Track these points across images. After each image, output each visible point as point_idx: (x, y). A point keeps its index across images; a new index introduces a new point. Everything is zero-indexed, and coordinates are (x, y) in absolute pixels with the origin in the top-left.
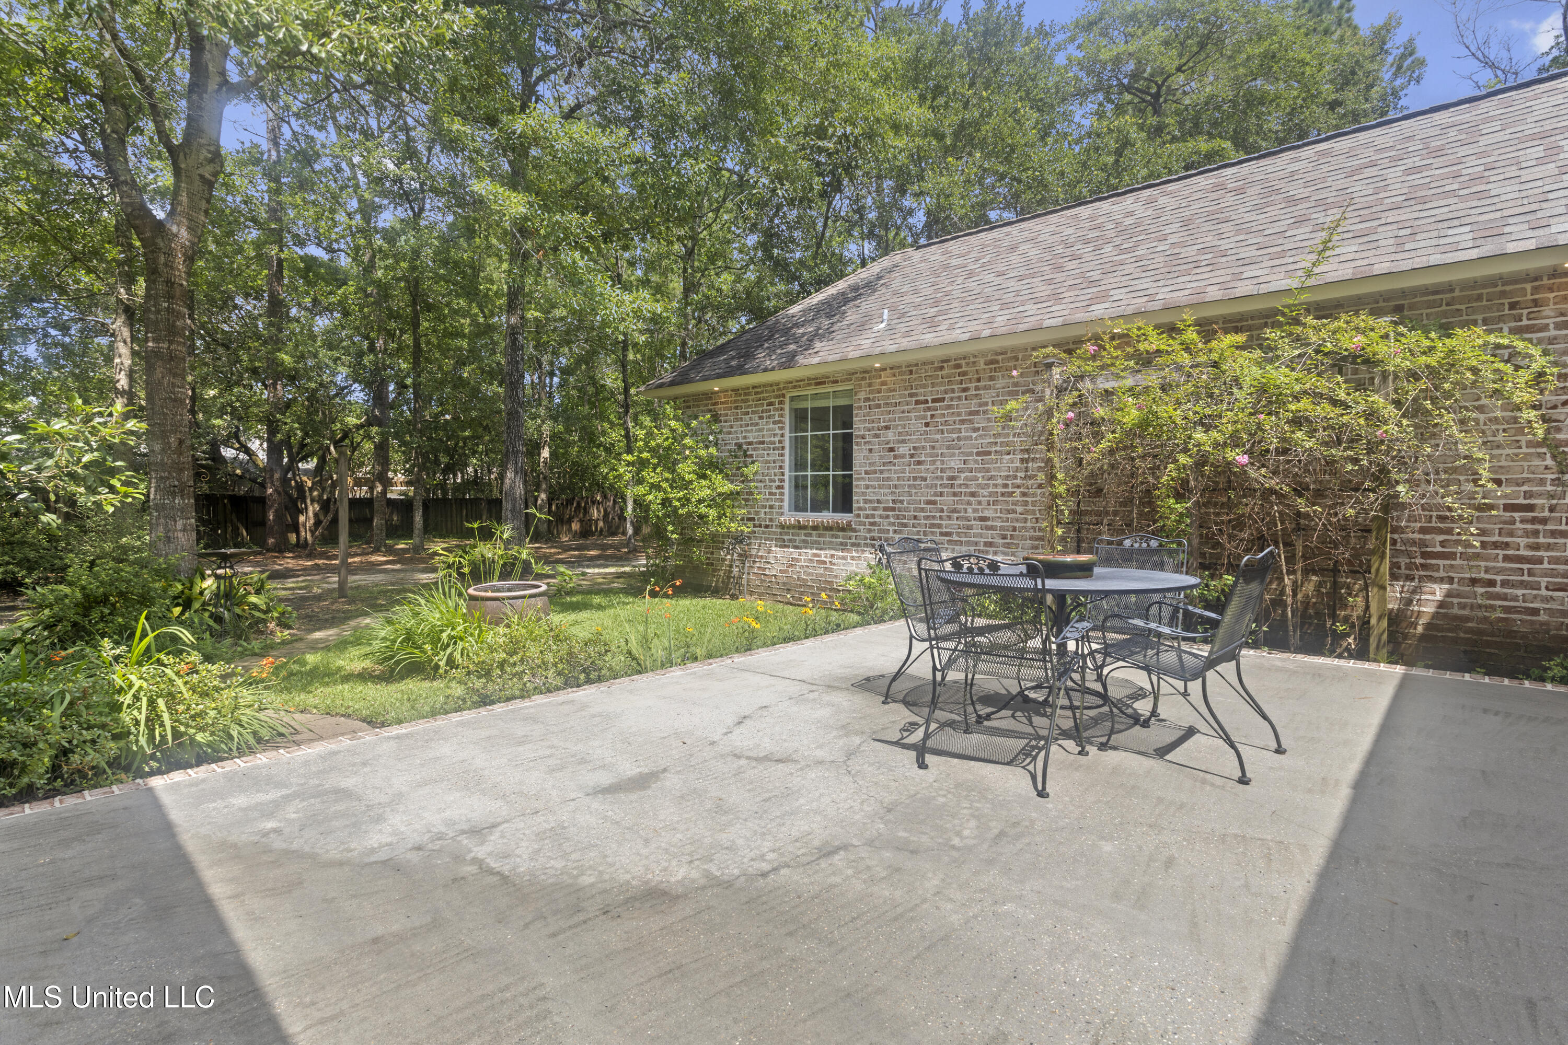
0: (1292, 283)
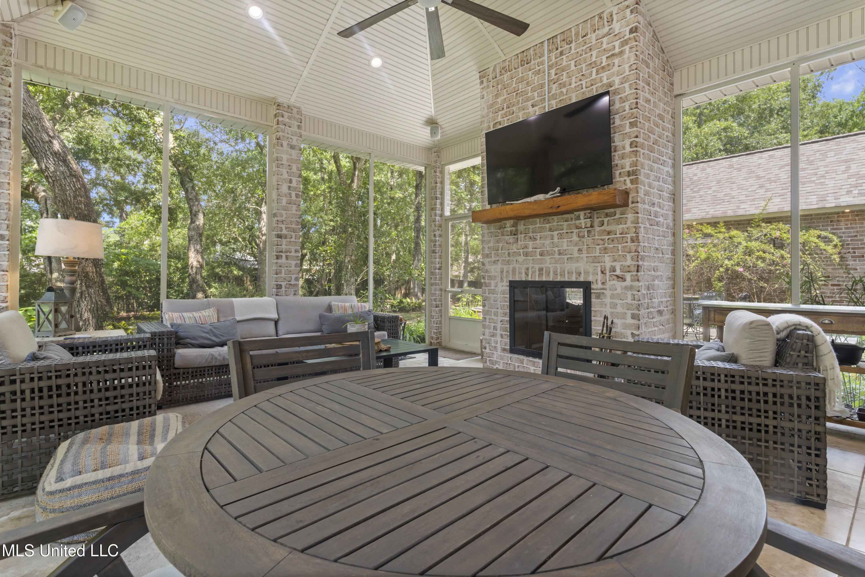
0: (757, 212)
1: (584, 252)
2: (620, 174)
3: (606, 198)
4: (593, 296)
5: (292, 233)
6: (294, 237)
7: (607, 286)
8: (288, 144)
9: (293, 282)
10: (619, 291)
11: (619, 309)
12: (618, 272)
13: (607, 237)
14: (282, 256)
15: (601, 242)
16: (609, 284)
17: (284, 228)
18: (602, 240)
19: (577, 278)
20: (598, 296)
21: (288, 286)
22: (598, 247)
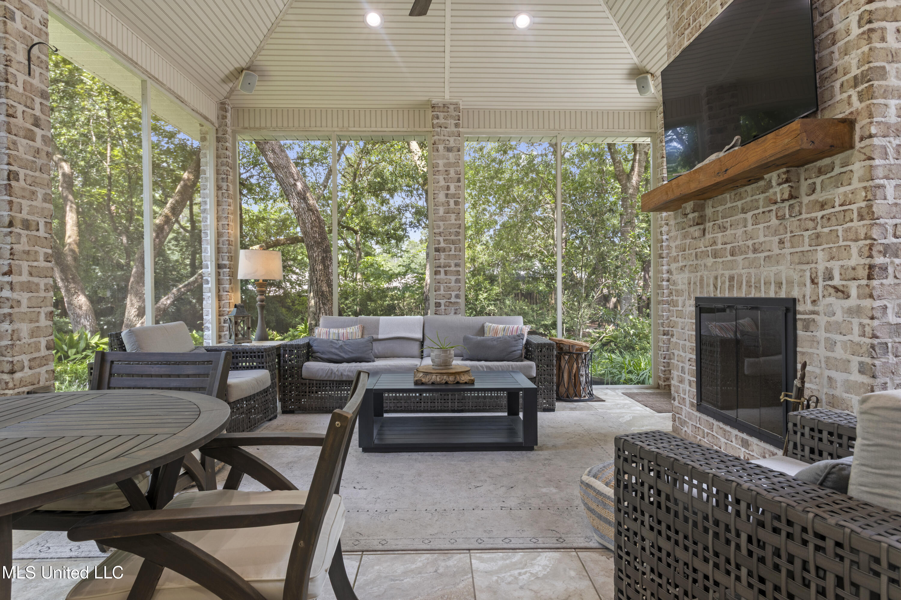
1: (787, 244)
2: (842, 85)
3: (786, 141)
4: (799, 325)
5: (452, 246)
6: (453, 249)
7: (820, 308)
8: (444, 147)
9: (453, 300)
10: (839, 317)
11: (839, 353)
12: (837, 282)
13: (820, 214)
14: (440, 271)
15: (811, 224)
16: (823, 302)
17: (442, 241)
18: (813, 220)
19: (776, 293)
20: (806, 329)
21: (447, 304)
22: (806, 234)
